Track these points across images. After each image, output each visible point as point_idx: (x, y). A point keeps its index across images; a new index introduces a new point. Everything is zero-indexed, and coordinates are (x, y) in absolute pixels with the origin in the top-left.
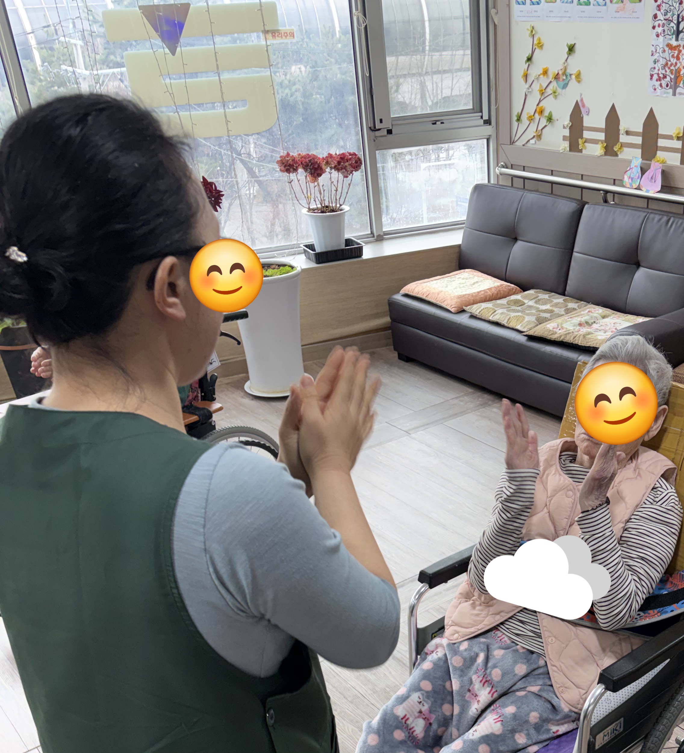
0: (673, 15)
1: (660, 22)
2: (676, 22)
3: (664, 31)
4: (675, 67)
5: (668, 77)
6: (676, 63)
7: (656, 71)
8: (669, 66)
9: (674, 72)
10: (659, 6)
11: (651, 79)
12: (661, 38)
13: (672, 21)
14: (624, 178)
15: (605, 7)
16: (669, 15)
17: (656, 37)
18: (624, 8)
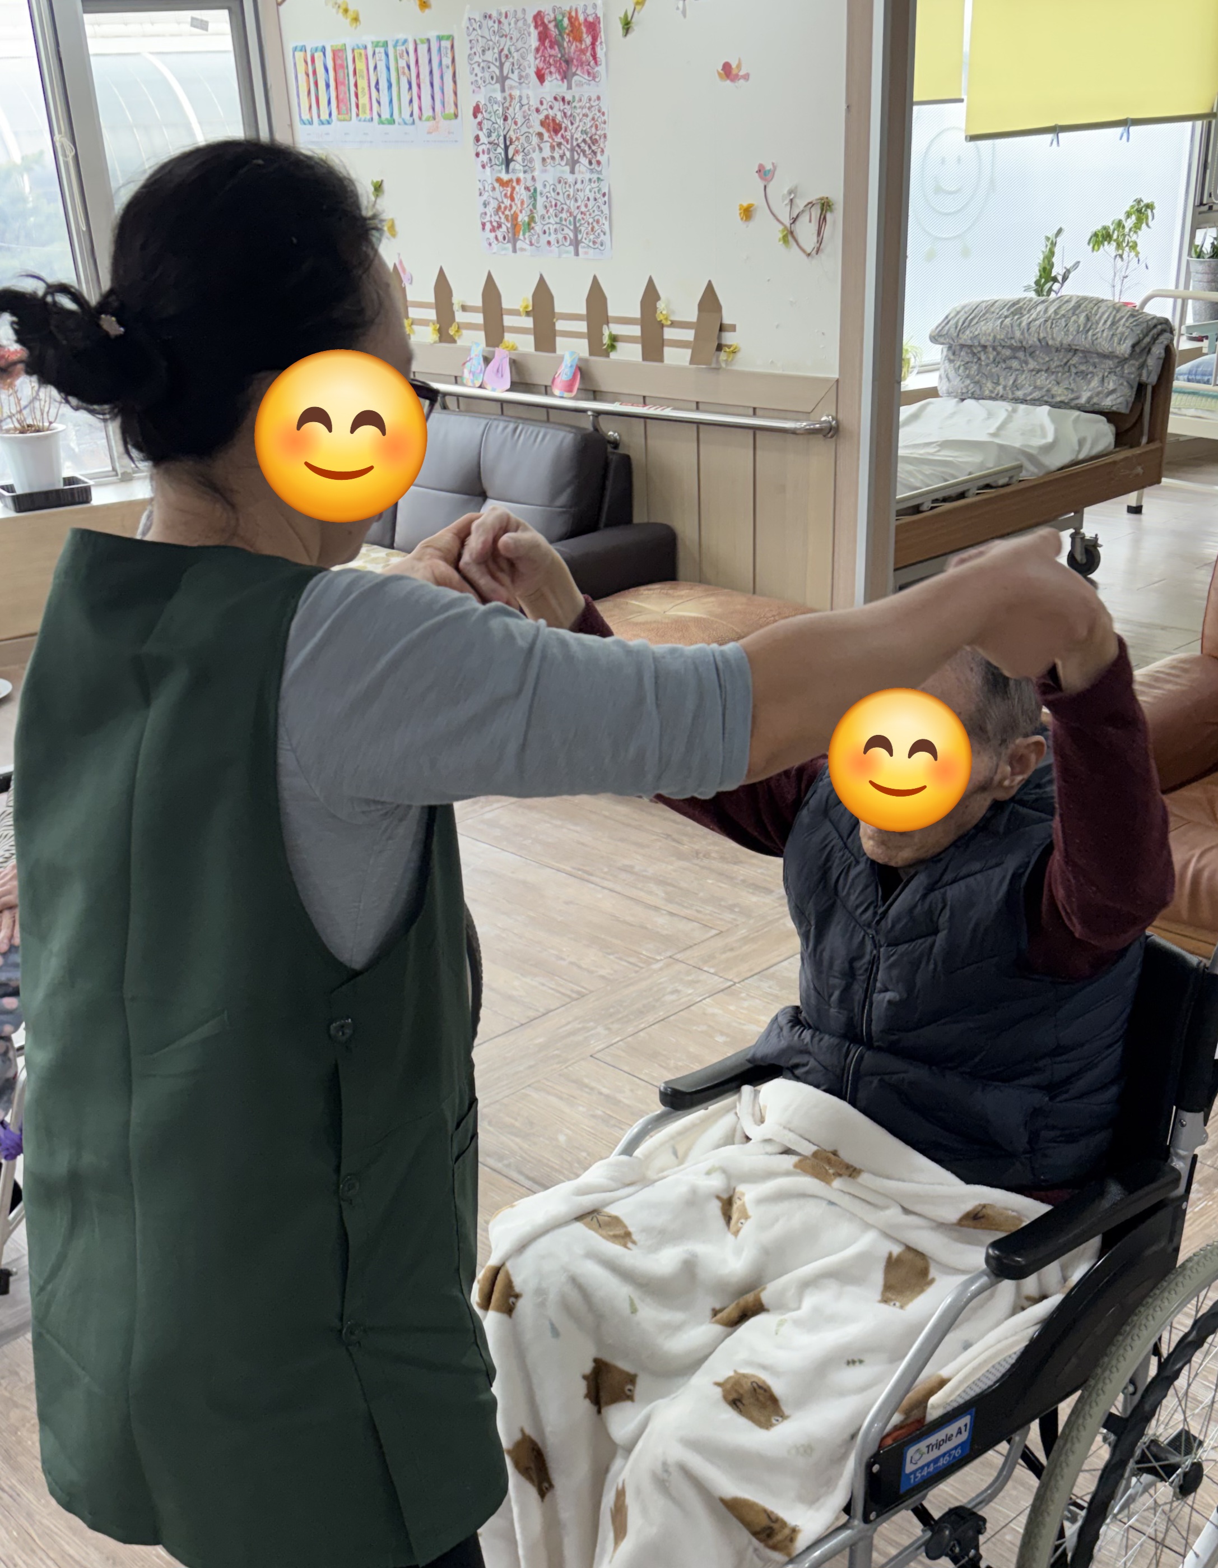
0: (499, 136)
1: (484, 147)
2: (503, 146)
3: (490, 160)
4: (510, 210)
5: (503, 226)
6: (511, 206)
7: (488, 218)
8: (503, 209)
9: (510, 218)
10: (480, 124)
11: (484, 229)
12: (488, 169)
13: (498, 145)
14: (463, 373)
15: (412, 127)
16: (494, 136)
17: (481, 168)
18: (437, 127)
